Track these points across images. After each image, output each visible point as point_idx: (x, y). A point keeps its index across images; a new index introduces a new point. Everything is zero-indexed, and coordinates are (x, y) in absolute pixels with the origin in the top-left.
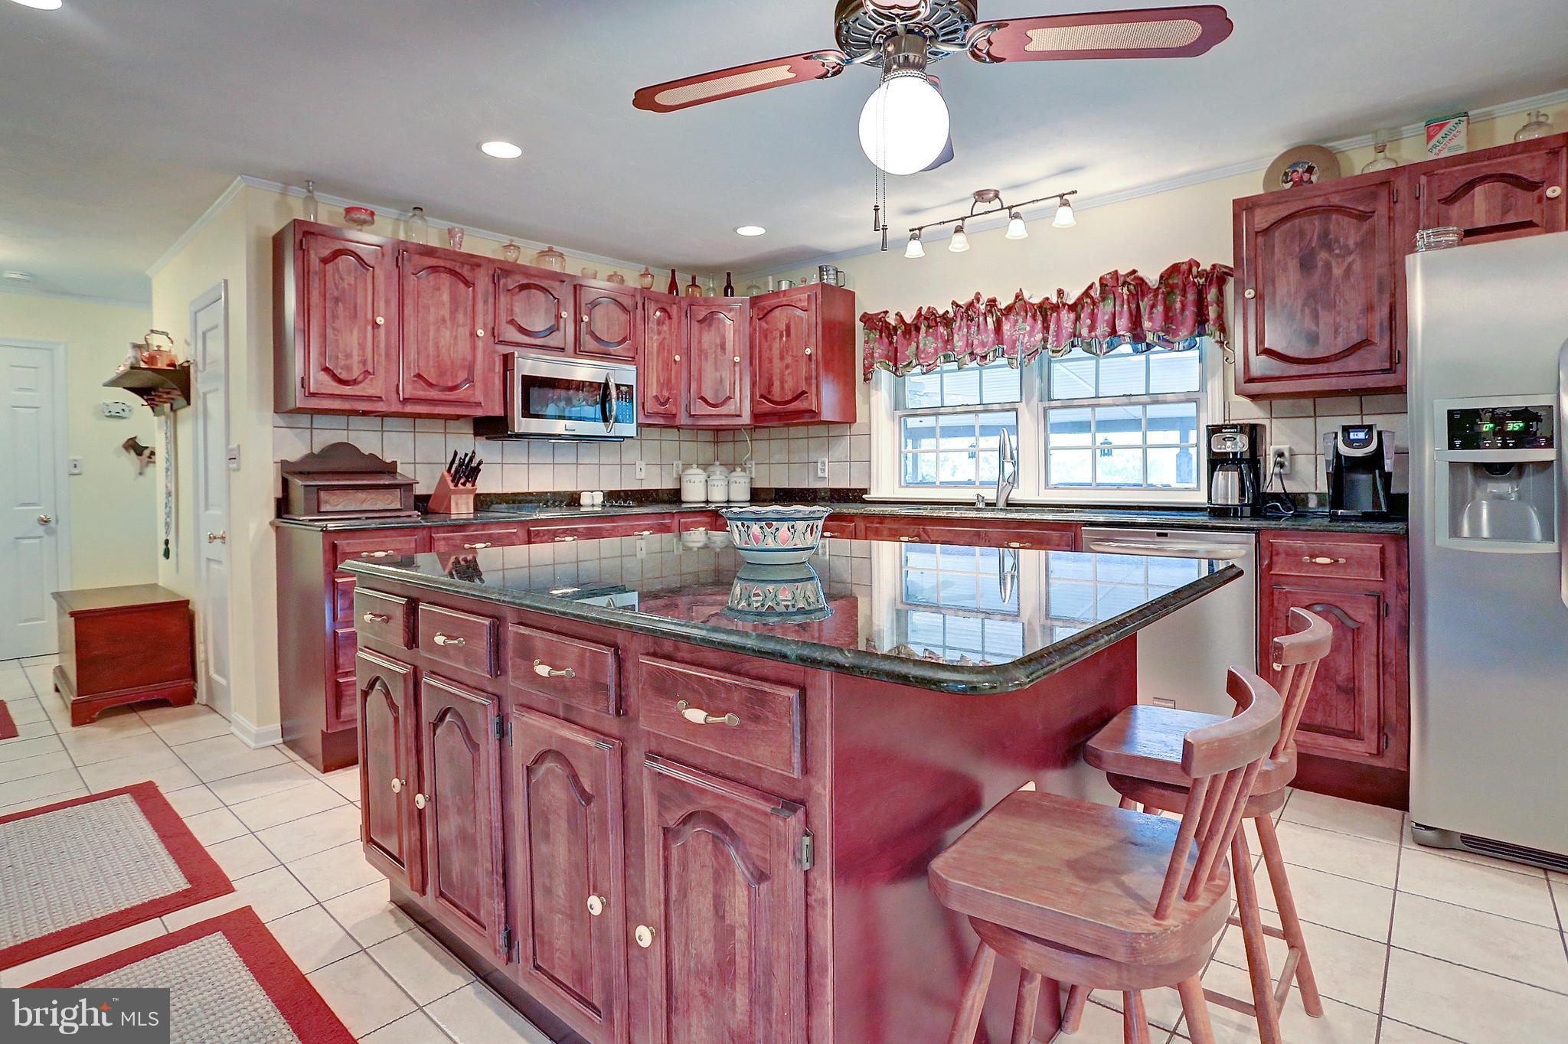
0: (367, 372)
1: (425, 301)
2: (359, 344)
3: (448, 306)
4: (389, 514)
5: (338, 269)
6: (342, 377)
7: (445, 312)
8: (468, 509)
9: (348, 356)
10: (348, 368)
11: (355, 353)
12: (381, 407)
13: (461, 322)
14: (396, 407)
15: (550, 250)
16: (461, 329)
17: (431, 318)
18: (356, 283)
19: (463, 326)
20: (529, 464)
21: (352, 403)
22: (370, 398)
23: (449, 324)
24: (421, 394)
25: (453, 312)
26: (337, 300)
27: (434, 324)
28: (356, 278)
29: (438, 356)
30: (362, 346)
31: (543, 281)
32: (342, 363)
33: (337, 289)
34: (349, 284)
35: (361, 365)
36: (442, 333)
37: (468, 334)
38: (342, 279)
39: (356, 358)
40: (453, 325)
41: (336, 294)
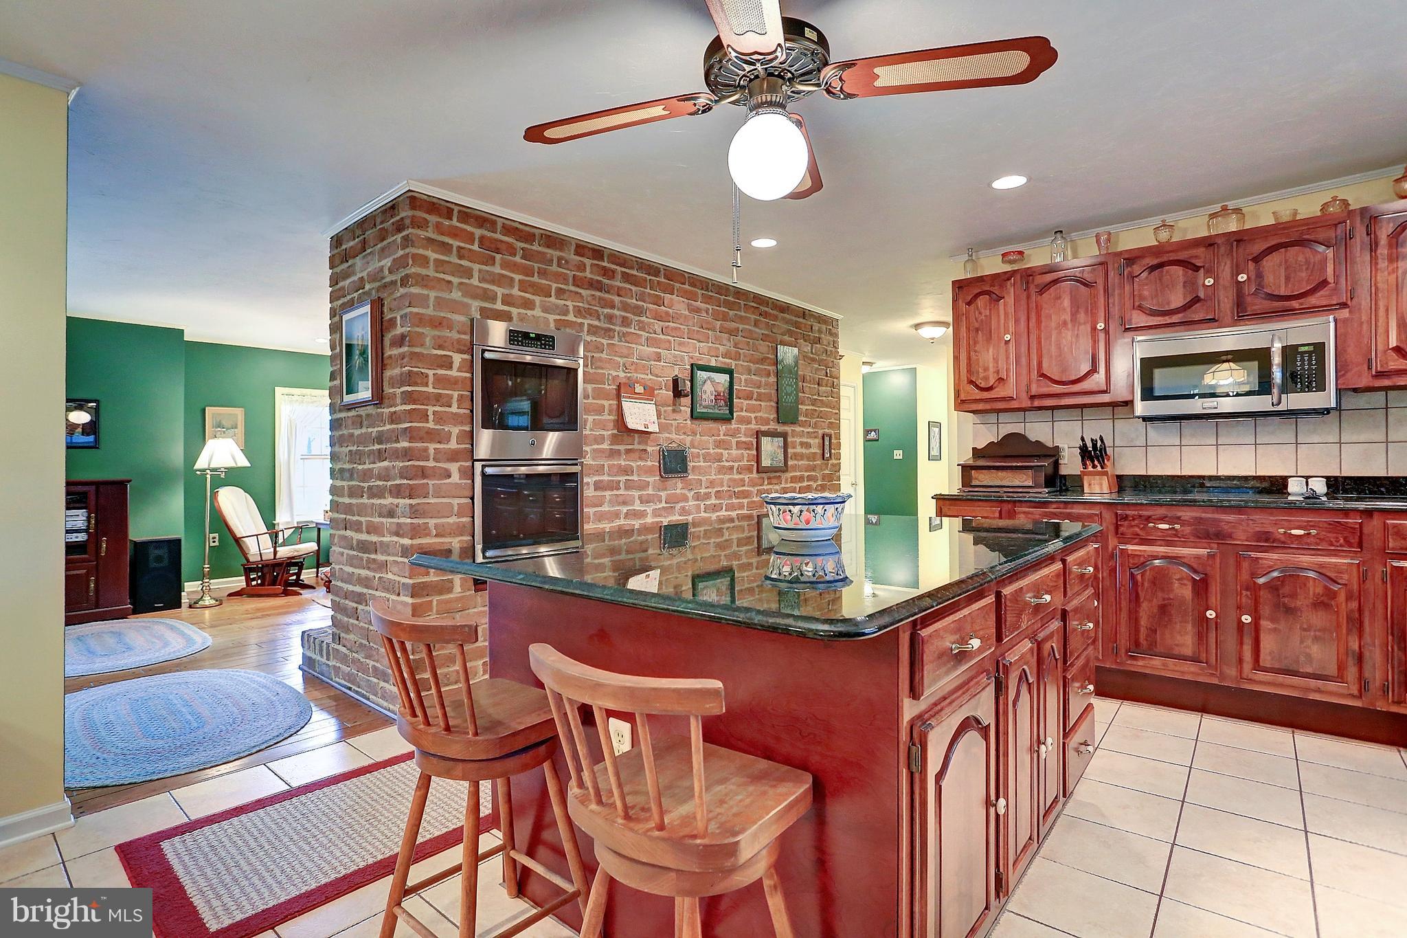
0: (1001, 380)
1: (1047, 311)
2: (994, 359)
3: (1069, 310)
4: (1020, 490)
5: (978, 307)
6: (982, 386)
7: (1068, 317)
8: (1101, 489)
9: (986, 369)
10: (986, 379)
11: (991, 365)
12: (1015, 405)
13: (1082, 321)
14: (1026, 403)
15: (1225, 209)
16: (1082, 327)
17: (1053, 324)
18: (990, 313)
19: (1085, 323)
20: (1217, 445)
21: (991, 404)
22: (1003, 399)
23: (1070, 326)
24: (1045, 390)
25: (1074, 315)
26: (977, 330)
27: (1056, 329)
28: (990, 310)
29: (1060, 355)
30: (996, 360)
31: (1180, 253)
32: (981, 375)
33: (977, 321)
34: (986, 316)
35: (995, 375)
36: (1064, 335)
37: (1089, 329)
38: (980, 313)
39: (991, 370)
40: (1074, 326)
41: (977, 325)
